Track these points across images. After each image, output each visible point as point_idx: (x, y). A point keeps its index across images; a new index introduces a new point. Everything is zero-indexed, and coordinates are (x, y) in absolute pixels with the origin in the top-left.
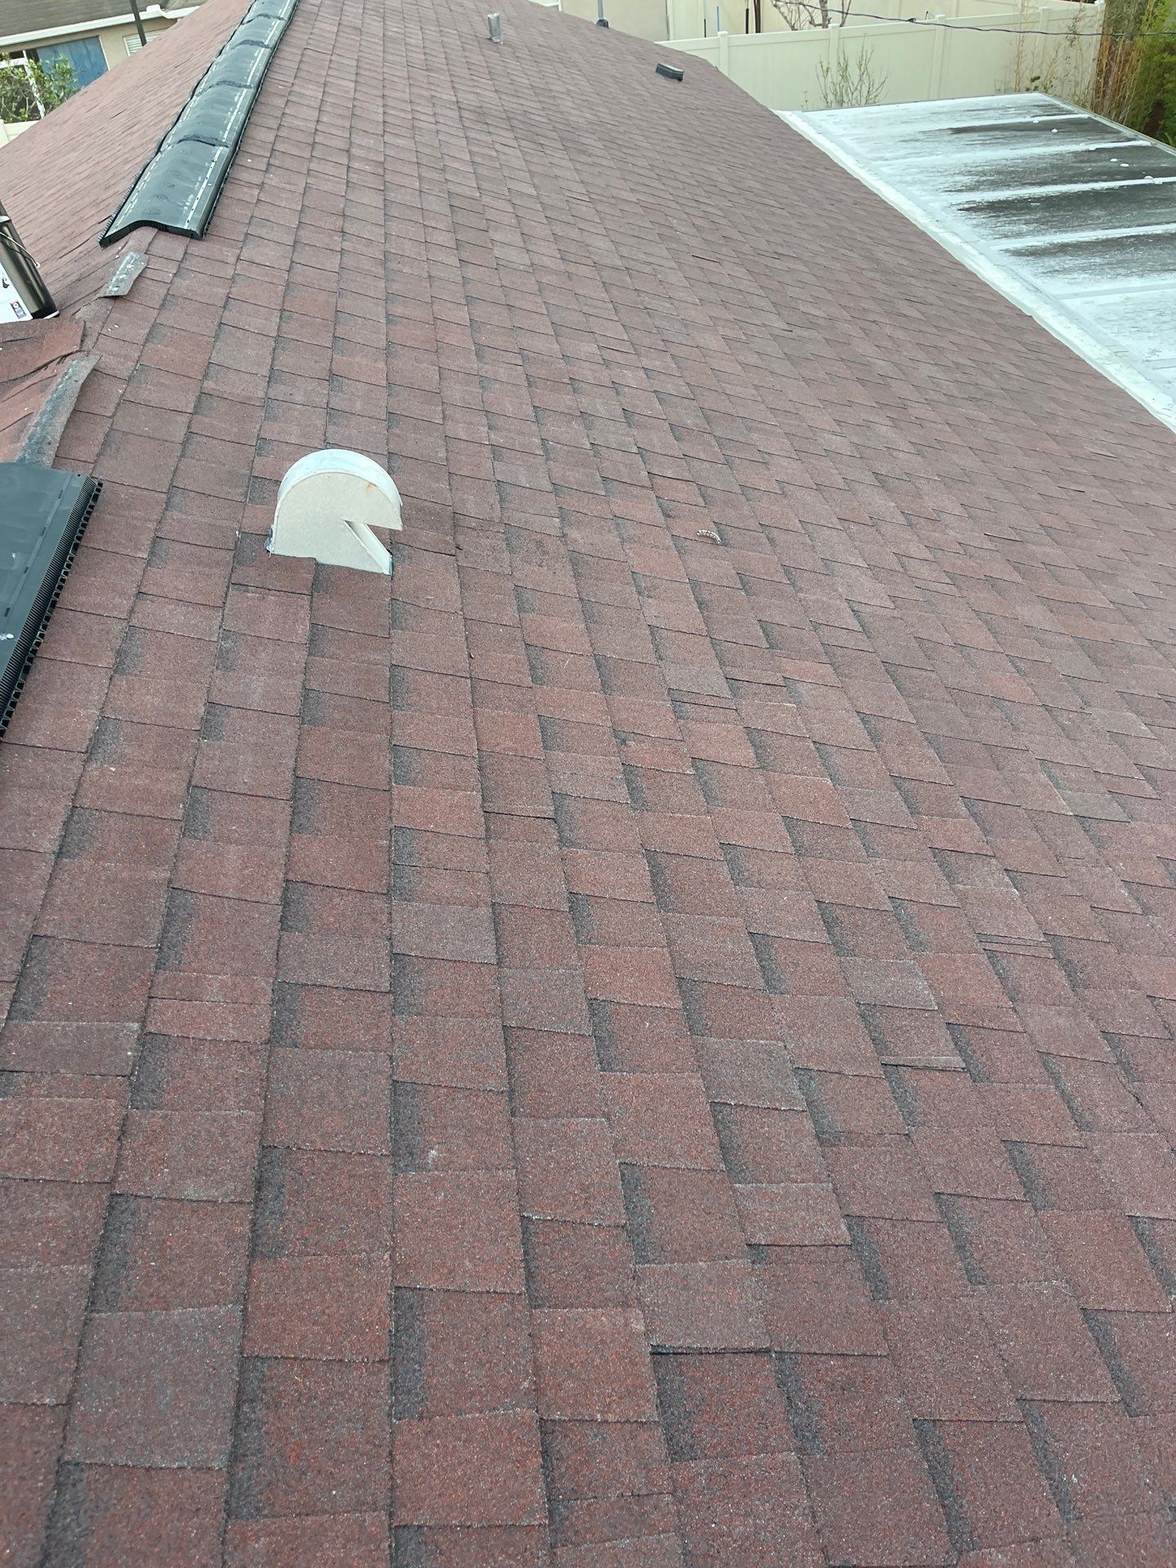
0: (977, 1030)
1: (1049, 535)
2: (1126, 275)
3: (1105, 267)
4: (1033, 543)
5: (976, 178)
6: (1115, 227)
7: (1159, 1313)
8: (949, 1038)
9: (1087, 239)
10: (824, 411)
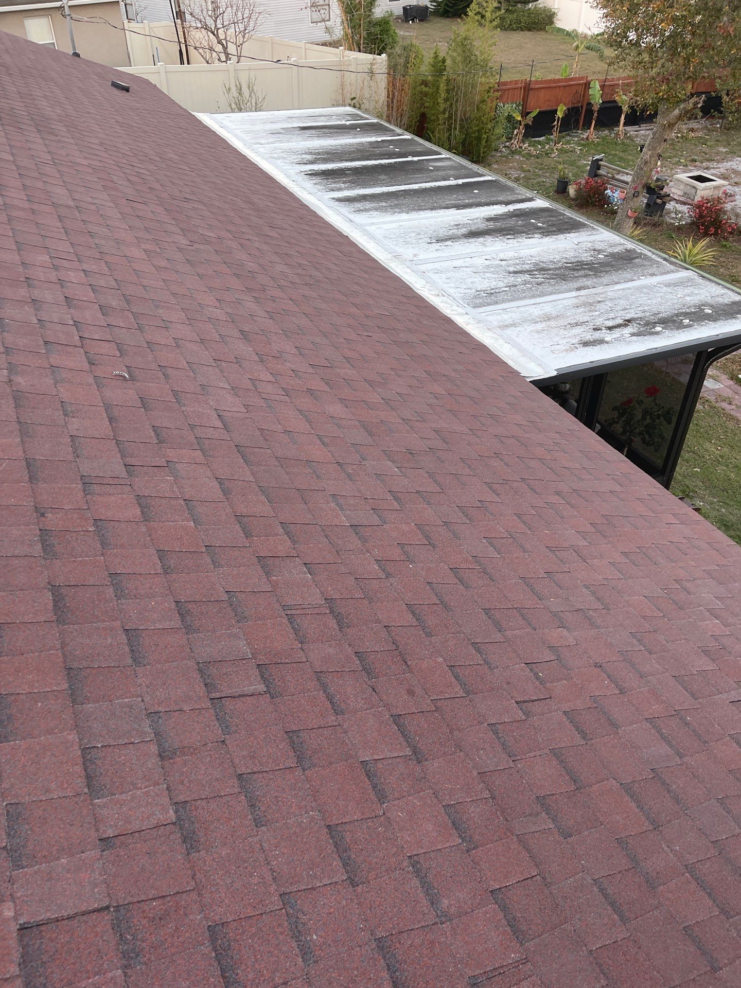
0: (277, 666)
1: (349, 362)
2: (400, 213)
3: (388, 208)
4: (339, 368)
5: (315, 156)
6: (393, 186)
7: (376, 817)
8: (258, 673)
9: (377, 192)
10: (210, 294)
